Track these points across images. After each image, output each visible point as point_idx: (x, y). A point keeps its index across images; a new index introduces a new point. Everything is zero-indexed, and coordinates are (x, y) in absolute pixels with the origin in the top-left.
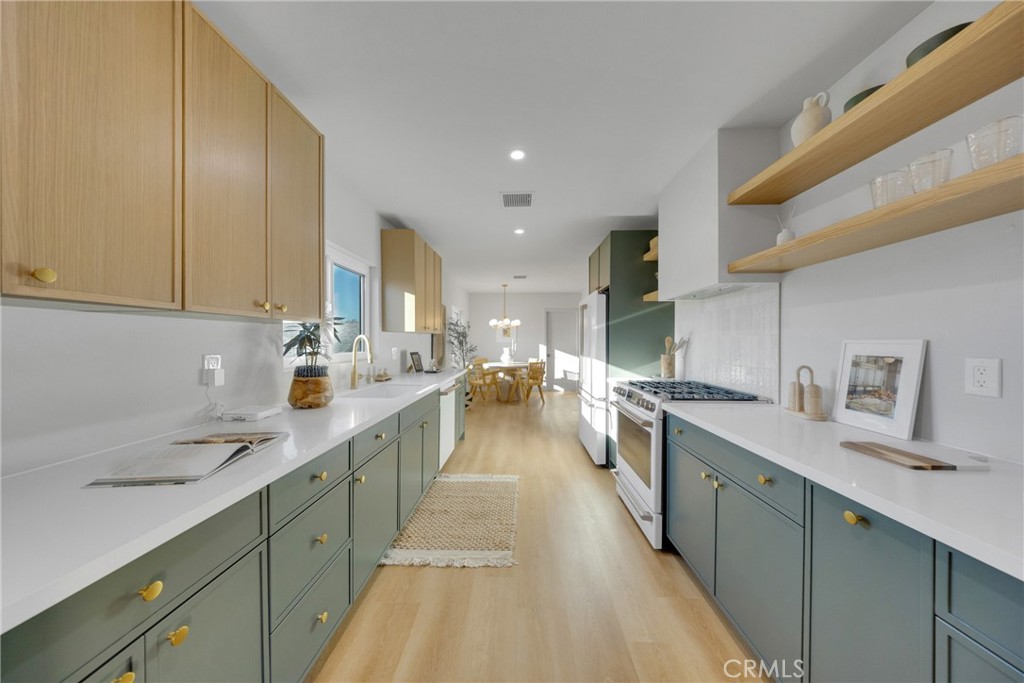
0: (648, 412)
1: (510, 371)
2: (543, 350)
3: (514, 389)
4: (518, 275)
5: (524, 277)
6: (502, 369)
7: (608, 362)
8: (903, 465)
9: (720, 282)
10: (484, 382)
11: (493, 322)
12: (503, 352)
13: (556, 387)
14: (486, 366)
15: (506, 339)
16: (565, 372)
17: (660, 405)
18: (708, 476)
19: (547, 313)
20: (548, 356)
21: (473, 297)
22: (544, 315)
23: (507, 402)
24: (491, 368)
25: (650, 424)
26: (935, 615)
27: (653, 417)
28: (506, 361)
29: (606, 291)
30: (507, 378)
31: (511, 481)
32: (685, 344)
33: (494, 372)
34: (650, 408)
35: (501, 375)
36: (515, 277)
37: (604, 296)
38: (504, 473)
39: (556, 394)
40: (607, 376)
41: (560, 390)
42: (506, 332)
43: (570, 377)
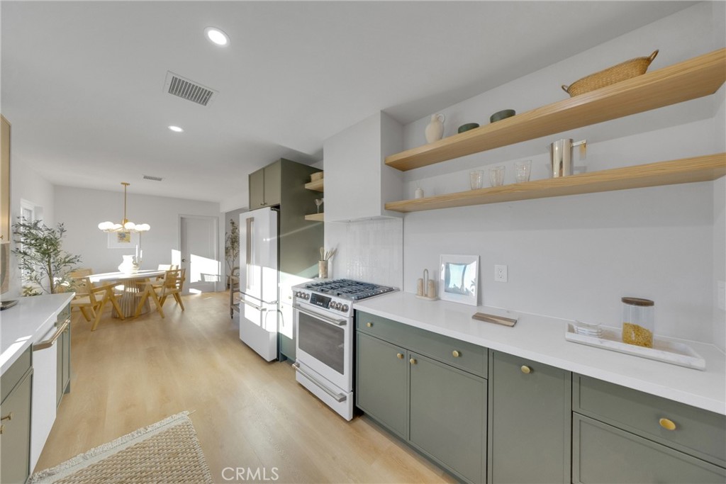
0: (342, 313)
1: (137, 283)
2: (176, 256)
3: (140, 303)
4: (148, 175)
5: (160, 180)
6: (120, 282)
7: (279, 269)
8: (508, 326)
9: (382, 214)
10: (93, 299)
11: (105, 226)
12: (122, 261)
13: (191, 291)
14: (95, 279)
15: (124, 245)
16: (202, 275)
17: (352, 305)
18: (402, 356)
19: (182, 218)
20: (183, 261)
21: (59, 191)
22: (177, 222)
23: (131, 318)
24: (102, 281)
25: (343, 323)
26: (572, 412)
27: (347, 316)
28: (127, 269)
29: (277, 207)
30: (129, 290)
31: (180, 422)
32: (334, 253)
33: (108, 286)
34: (344, 310)
35: (121, 288)
36: (145, 177)
37: (276, 212)
38: (165, 416)
39: (192, 297)
40: (278, 281)
41: (198, 293)
42: (123, 236)
43: (207, 279)
